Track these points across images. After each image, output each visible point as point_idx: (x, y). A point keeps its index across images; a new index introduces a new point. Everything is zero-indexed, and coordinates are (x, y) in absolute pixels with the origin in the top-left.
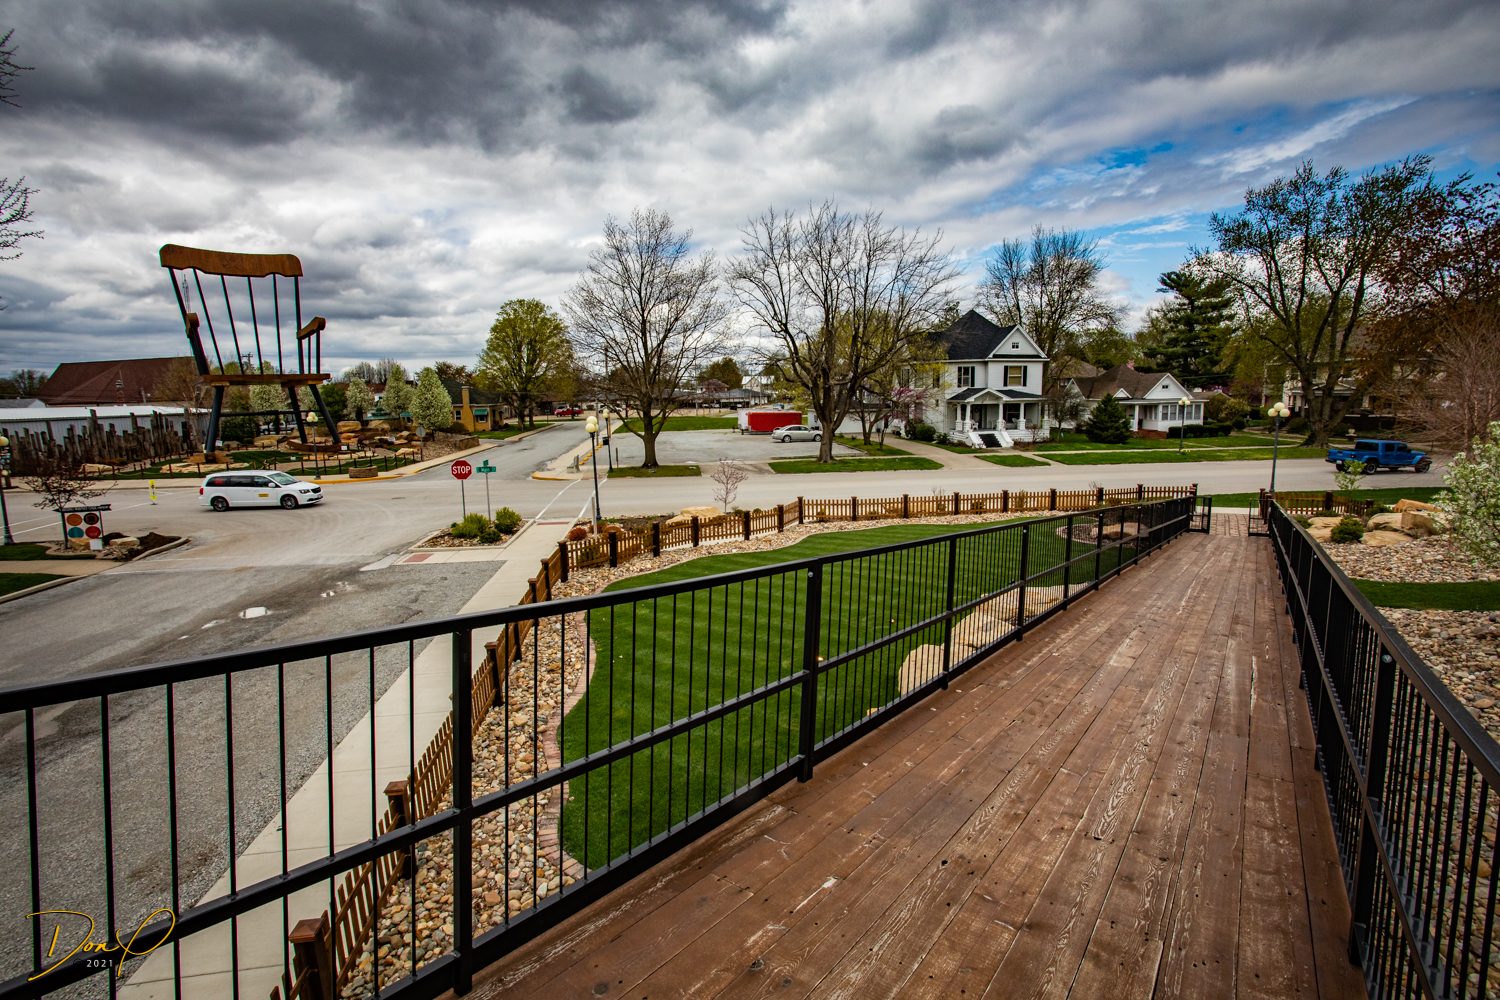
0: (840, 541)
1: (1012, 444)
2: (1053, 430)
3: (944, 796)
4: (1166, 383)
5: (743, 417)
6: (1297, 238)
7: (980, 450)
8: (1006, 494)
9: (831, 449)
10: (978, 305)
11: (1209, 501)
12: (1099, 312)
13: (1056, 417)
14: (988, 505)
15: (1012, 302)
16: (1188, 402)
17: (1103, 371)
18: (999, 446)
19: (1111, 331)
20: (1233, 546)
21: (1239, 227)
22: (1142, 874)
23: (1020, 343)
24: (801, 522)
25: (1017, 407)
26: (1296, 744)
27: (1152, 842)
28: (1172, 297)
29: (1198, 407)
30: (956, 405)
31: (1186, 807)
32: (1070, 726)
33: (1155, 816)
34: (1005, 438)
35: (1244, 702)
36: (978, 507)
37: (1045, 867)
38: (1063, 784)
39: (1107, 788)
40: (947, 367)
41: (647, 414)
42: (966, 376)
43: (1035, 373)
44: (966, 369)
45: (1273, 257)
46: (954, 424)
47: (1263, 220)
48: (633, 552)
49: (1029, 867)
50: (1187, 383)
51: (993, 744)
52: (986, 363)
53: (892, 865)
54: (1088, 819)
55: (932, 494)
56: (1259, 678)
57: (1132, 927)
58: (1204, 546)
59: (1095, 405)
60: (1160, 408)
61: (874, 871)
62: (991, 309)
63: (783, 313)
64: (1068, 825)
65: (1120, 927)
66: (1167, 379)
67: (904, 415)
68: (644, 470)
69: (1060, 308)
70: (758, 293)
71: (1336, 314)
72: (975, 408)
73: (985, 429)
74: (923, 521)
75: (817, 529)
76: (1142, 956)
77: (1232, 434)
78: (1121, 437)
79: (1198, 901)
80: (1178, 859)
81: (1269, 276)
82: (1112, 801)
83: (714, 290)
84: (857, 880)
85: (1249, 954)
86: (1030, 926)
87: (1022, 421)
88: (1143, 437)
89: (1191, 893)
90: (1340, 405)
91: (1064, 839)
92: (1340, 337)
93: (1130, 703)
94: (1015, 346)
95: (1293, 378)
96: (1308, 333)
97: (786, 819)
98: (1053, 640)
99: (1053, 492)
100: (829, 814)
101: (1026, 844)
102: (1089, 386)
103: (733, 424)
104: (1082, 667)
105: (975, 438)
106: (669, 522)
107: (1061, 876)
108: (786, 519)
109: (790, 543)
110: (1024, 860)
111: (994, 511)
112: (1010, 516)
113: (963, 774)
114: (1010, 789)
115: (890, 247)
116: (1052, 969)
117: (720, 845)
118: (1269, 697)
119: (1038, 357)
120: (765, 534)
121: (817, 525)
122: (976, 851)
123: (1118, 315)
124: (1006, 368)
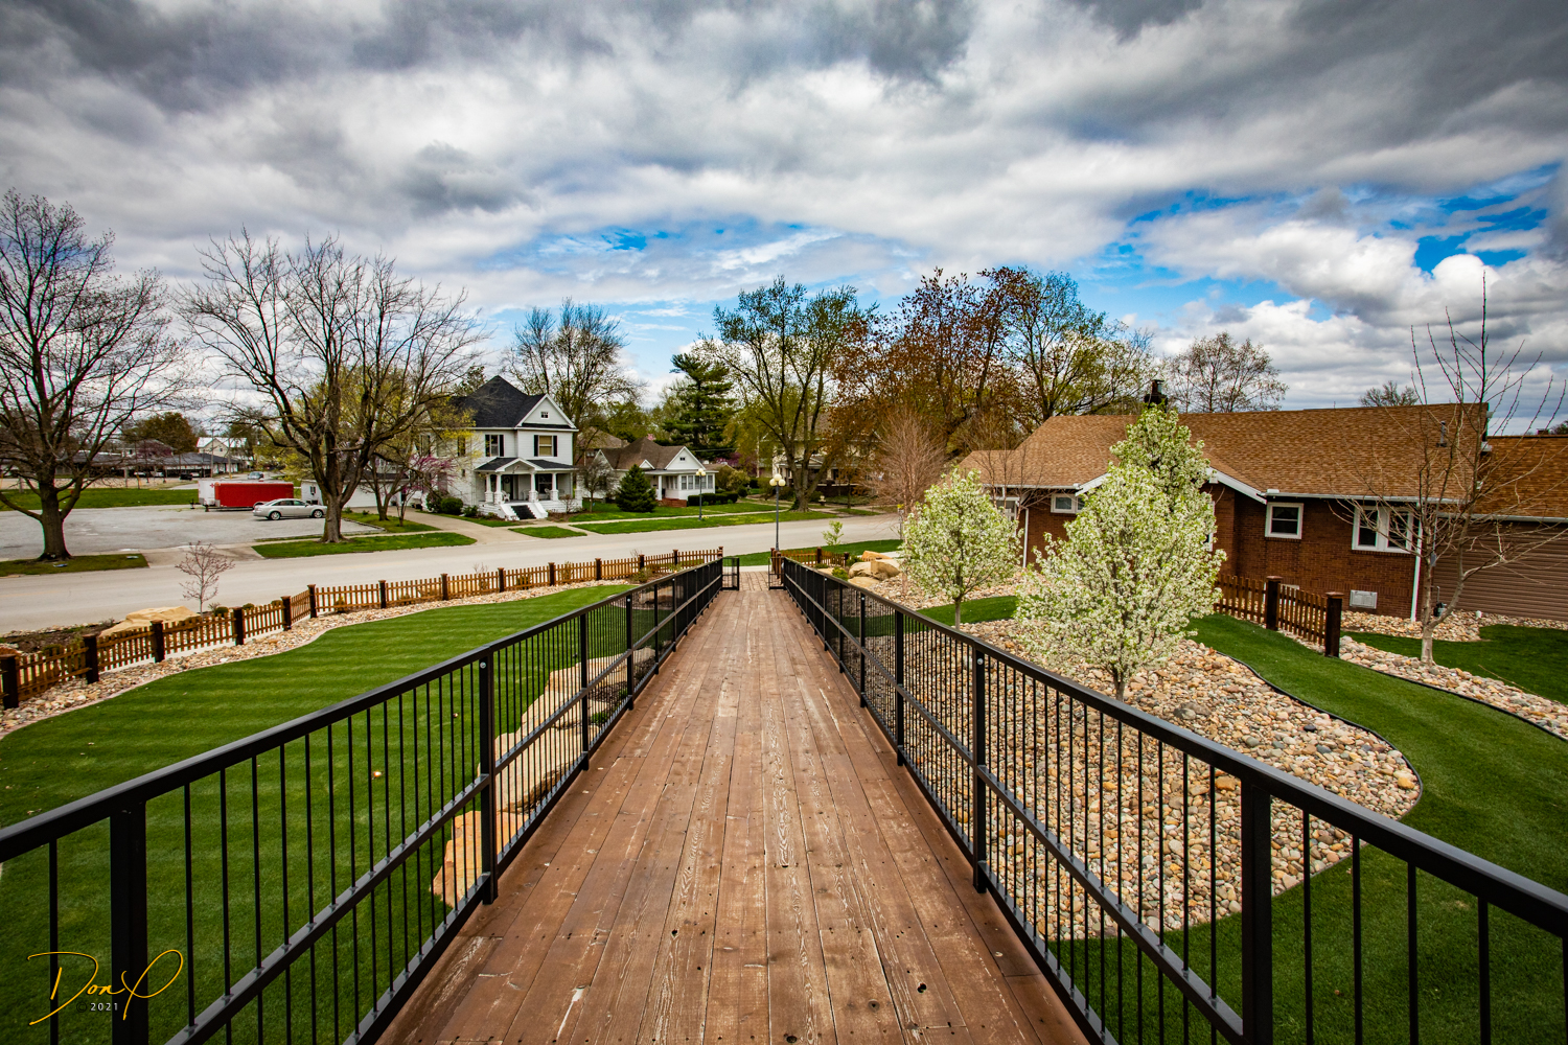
0: (370, 633)
1: (546, 515)
2: (585, 500)
3: (640, 871)
4: (683, 455)
5: (206, 489)
6: (776, 336)
7: (514, 523)
8: (552, 566)
9: (339, 527)
10: (503, 371)
11: (736, 562)
12: (622, 386)
13: (587, 487)
14: (534, 579)
15: (540, 371)
16: (704, 474)
17: (627, 443)
18: (533, 517)
19: (630, 405)
20: (761, 599)
21: (735, 322)
22: (831, 882)
23: (548, 412)
24: (314, 615)
25: (548, 477)
26: (879, 750)
27: (825, 855)
28: (682, 377)
29: (710, 477)
30: (485, 475)
31: (833, 820)
32: (715, 777)
33: (816, 834)
34: (539, 508)
35: (832, 728)
36: (524, 583)
37: (759, 905)
38: (735, 829)
39: (770, 823)
40: (474, 435)
41: (46, 483)
42: (496, 444)
43: (565, 442)
44: (495, 438)
45: (760, 350)
46: (484, 495)
47: (752, 318)
48: (50, 681)
49: (746, 909)
50: (700, 457)
51: (660, 810)
52: (515, 432)
53: (628, 953)
54: (770, 853)
55: (473, 573)
56: (832, 705)
57: (844, 927)
58: (741, 602)
59: (623, 475)
60: (680, 478)
61: (615, 966)
62: (518, 375)
63: (269, 362)
64: (757, 863)
65: (837, 930)
66: (684, 452)
67: (424, 487)
68: (43, 564)
69: (585, 382)
70: (230, 334)
71: (806, 402)
72: (507, 479)
73: (517, 500)
74: (467, 601)
75: (338, 621)
76: (863, 945)
77: (739, 501)
78: (648, 507)
79: (876, 888)
80: (848, 862)
81: (759, 366)
82: (780, 833)
83: (161, 323)
84: (602, 981)
85: (924, 913)
86: (774, 958)
87: (555, 492)
88: (667, 506)
89: (869, 884)
90: (813, 476)
91: (761, 876)
92: (810, 421)
93: (751, 746)
94: (545, 415)
95: (779, 453)
96: (788, 414)
97: (494, 949)
98: (660, 702)
99: (598, 562)
100: (538, 927)
101: (733, 890)
102: (616, 457)
103: (192, 499)
104: (697, 723)
105: (507, 510)
106: (105, 633)
107: (775, 909)
108: (293, 615)
109: (304, 642)
110: (739, 905)
111: (541, 585)
112: (558, 589)
113: (647, 846)
114: (695, 846)
115: (406, 300)
116: (808, 985)
117: (431, 1005)
118: (845, 719)
119: (568, 427)
120: (265, 634)
121: (337, 617)
122: (696, 912)
123: (639, 391)
124: (536, 437)
